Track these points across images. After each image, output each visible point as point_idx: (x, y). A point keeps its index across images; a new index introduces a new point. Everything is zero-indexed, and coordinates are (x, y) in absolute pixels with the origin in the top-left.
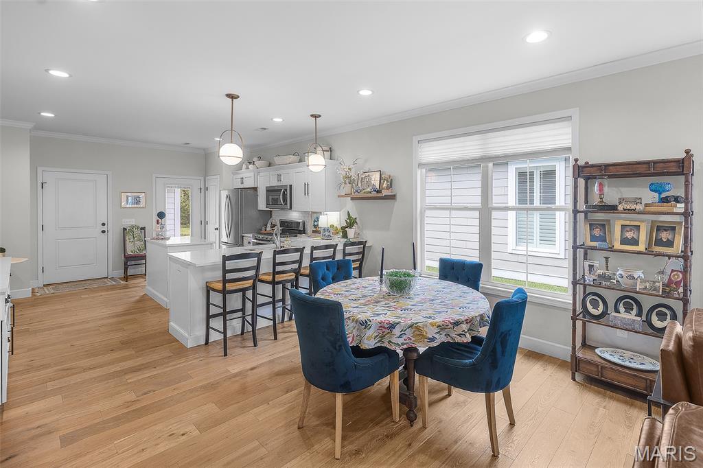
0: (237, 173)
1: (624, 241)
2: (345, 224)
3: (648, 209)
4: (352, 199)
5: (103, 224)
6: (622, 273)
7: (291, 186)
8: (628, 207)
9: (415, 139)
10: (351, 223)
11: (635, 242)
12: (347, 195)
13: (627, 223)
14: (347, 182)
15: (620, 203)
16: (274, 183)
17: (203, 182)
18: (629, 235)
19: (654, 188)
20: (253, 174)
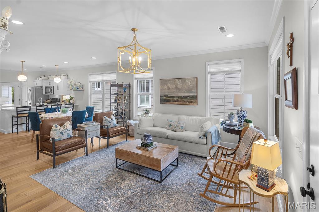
0: (35, 81)
2: (69, 99)
4: (73, 91)
7: (53, 87)
8: (119, 93)
9: (88, 74)
10: (71, 98)
12: (70, 90)
14: (70, 86)
16: (48, 85)
17: (20, 84)
20: (40, 82)
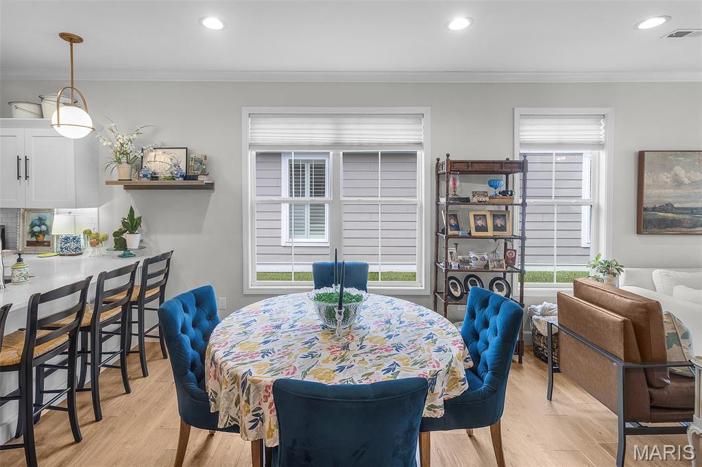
1: (478, 229)
2: (118, 228)
3: (493, 201)
4: (127, 188)
6: (475, 256)
8: (481, 200)
9: (245, 111)
10: (132, 224)
11: (485, 229)
12: (120, 181)
13: (478, 213)
14: (124, 160)
15: (474, 196)
18: (480, 223)
19: (493, 185)
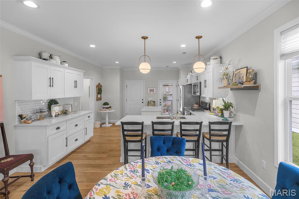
0: (187, 78)
2: (222, 107)
4: (231, 89)
5: (143, 100)
7: (200, 83)
9: (276, 32)
12: (224, 87)
14: (225, 78)
16: (196, 81)
17: (177, 82)
20: (190, 77)
